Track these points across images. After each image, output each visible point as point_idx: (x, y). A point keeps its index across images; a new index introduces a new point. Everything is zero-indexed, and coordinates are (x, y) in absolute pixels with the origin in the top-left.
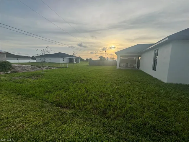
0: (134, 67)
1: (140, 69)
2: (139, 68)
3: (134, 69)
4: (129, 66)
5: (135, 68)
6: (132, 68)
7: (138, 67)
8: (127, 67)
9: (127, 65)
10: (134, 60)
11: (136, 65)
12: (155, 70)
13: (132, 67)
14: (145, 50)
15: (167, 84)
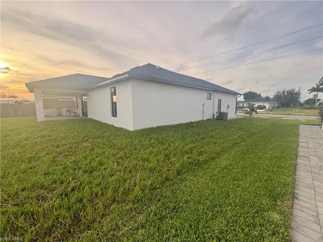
0: (76, 115)
1: (89, 117)
2: (87, 116)
3: (77, 118)
4: (64, 113)
5: (79, 116)
6: (73, 116)
7: (85, 114)
8: (60, 115)
9: (61, 112)
10: (74, 101)
11: (79, 111)
12: (116, 117)
13: (72, 114)
14: (95, 86)
15: (134, 131)
